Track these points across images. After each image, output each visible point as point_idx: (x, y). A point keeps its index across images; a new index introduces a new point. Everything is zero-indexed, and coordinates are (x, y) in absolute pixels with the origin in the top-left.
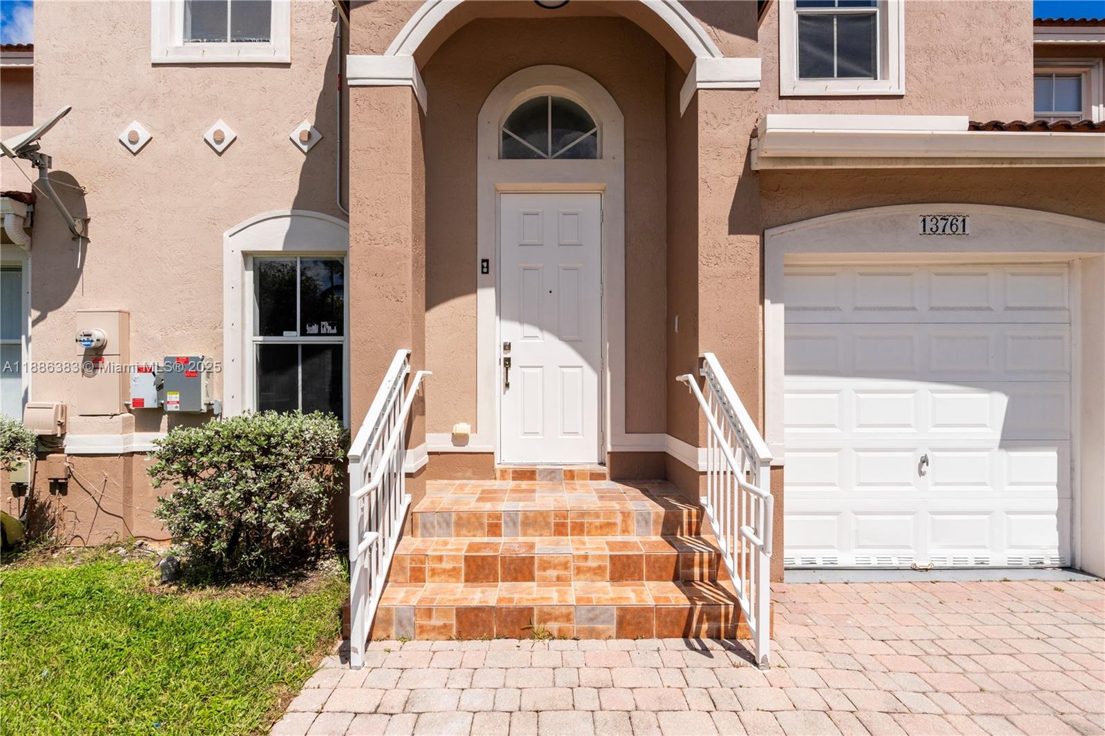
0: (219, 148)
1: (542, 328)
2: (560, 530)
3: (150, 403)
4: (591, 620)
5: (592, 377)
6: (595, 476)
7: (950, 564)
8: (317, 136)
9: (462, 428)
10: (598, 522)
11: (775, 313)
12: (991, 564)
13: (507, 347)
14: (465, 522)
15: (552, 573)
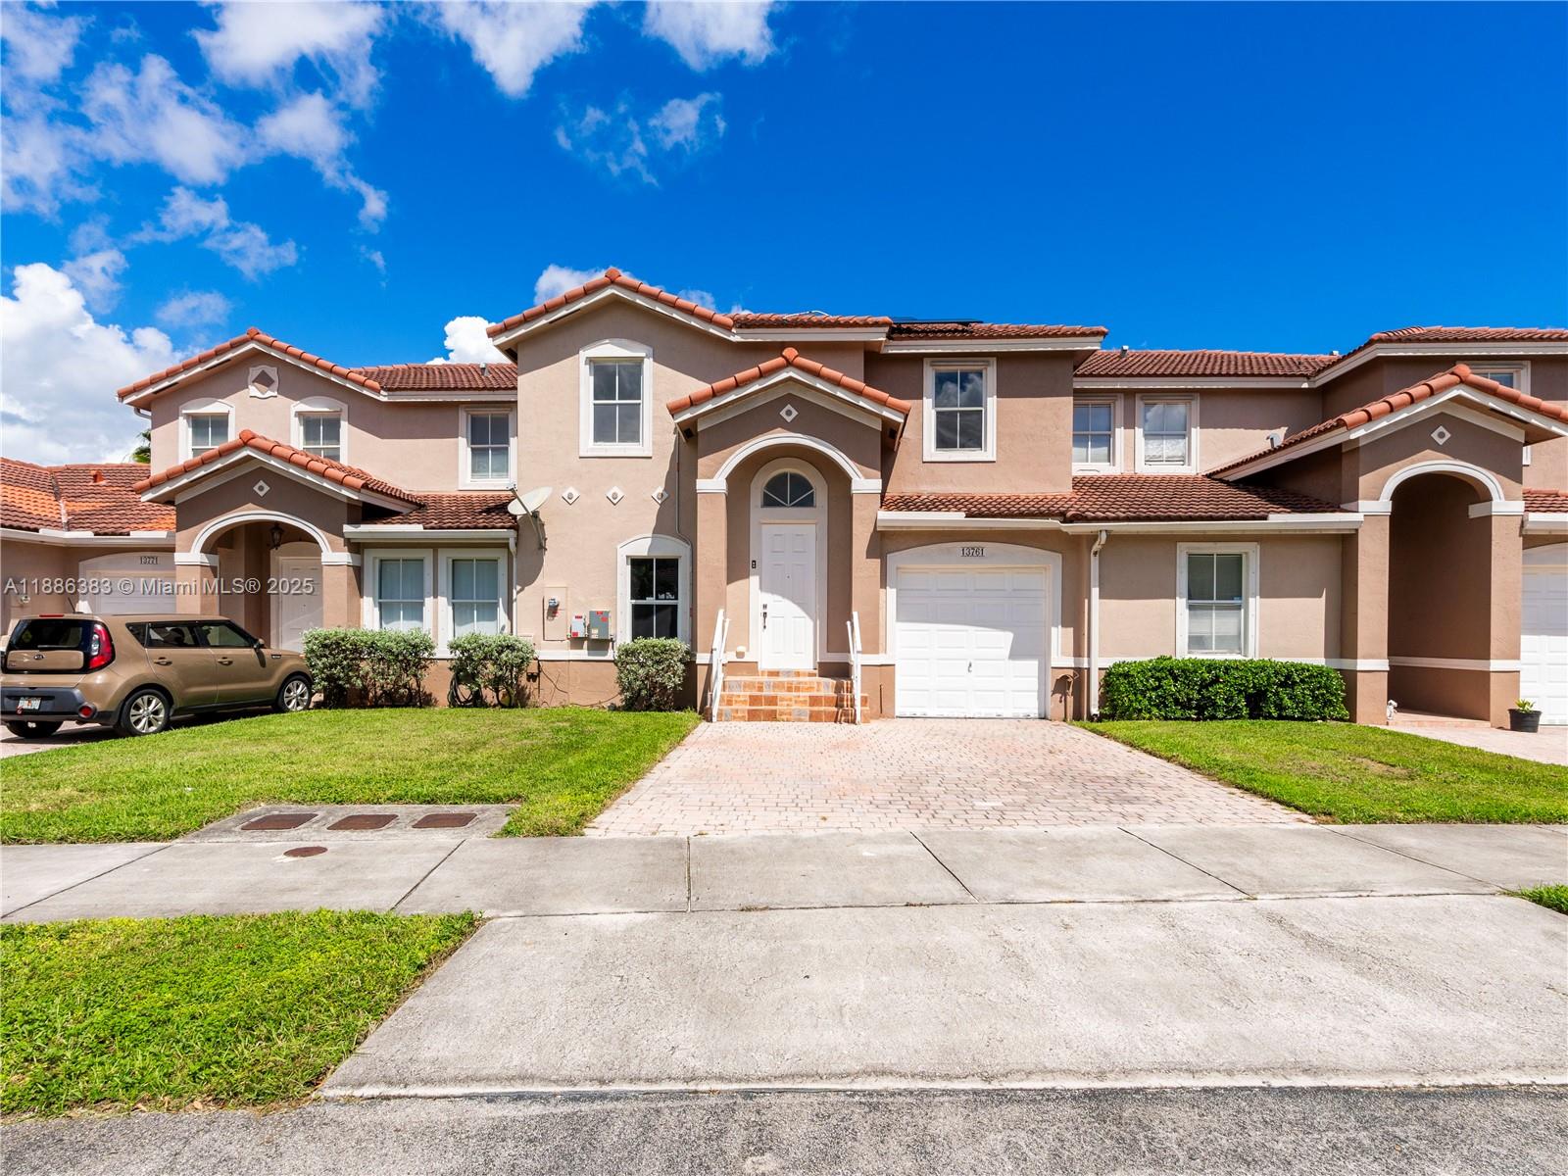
0: (614, 501)
1: (784, 596)
2: (789, 689)
3: (581, 635)
4: (798, 715)
5: (811, 624)
6: (811, 675)
7: (983, 716)
8: (666, 495)
9: (741, 649)
10: (806, 686)
11: (891, 593)
12: (1003, 716)
13: (765, 606)
14: (747, 686)
15: (785, 703)
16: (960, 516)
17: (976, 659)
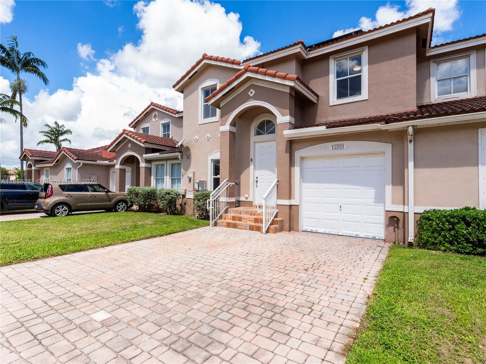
0: (208, 139)
2: (251, 214)
3: (197, 189)
4: (245, 226)
7: (348, 235)
9: (246, 196)
12: (360, 236)
13: (257, 178)
15: (245, 220)
16: (324, 128)
17: (344, 204)
